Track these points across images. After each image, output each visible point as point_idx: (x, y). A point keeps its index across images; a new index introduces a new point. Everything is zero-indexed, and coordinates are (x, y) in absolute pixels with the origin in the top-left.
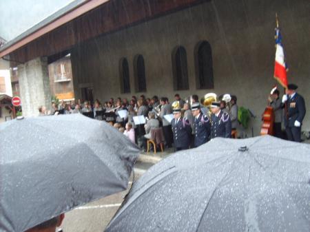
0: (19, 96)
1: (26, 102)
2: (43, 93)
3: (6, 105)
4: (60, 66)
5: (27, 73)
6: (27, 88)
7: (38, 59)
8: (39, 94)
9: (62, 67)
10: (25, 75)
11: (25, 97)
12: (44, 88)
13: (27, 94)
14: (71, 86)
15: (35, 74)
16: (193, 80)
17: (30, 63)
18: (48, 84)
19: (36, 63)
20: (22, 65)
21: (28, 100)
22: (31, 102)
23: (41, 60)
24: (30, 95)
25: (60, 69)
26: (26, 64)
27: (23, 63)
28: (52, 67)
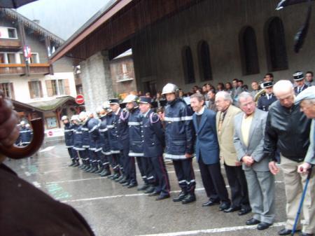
0: (82, 94)
1: (89, 99)
2: (105, 87)
3: (71, 106)
4: (121, 66)
5: (89, 68)
6: (89, 84)
7: (99, 53)
8: (101, 89)
9: (124, 67)
10: (87, 71)
11: (87, 93)
12: (106, 82)
13: (90, 90)
14: (133, 85)
15: (97, 70)
16: (263, 62)
17: (92, 58)
18: (110, 78)
19: (98, 58)
20: (83, 62)
21: (91, 97)
22: (94, 98)
23: (102, 54)
24: (93, 91)
25: (122, 69)
26: (87, 60)
27: (85, 60)
28: (114, 68)
